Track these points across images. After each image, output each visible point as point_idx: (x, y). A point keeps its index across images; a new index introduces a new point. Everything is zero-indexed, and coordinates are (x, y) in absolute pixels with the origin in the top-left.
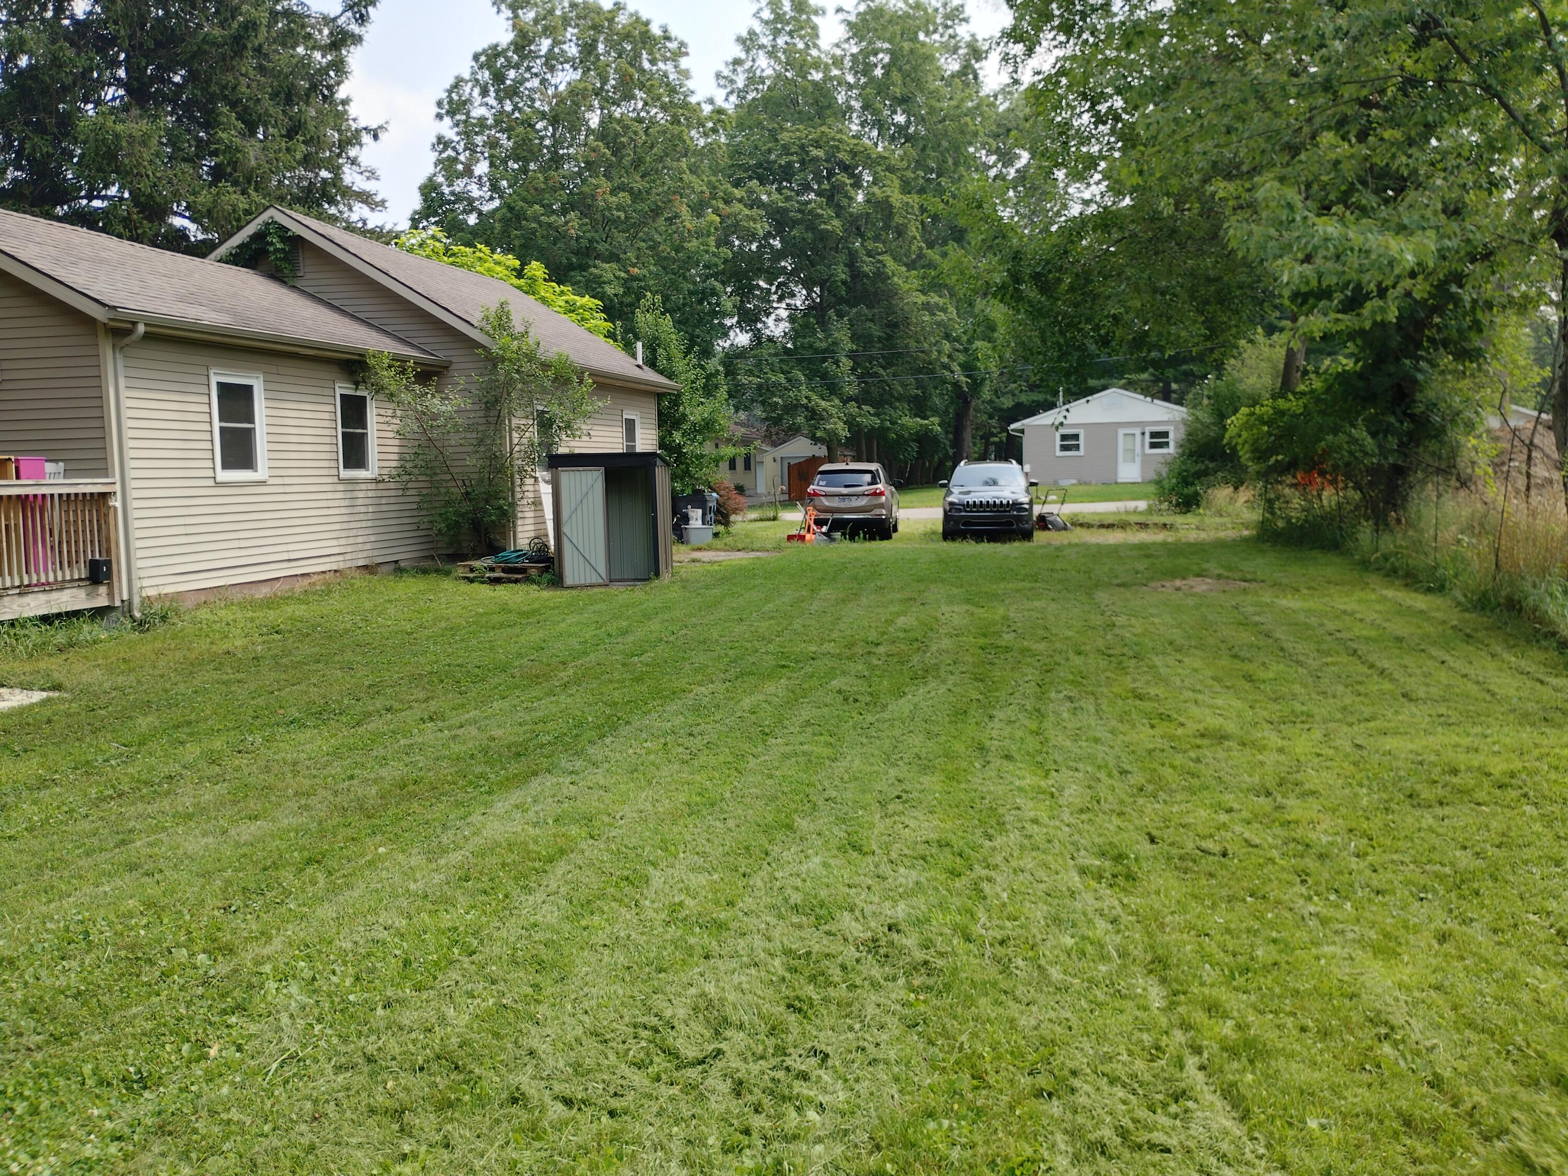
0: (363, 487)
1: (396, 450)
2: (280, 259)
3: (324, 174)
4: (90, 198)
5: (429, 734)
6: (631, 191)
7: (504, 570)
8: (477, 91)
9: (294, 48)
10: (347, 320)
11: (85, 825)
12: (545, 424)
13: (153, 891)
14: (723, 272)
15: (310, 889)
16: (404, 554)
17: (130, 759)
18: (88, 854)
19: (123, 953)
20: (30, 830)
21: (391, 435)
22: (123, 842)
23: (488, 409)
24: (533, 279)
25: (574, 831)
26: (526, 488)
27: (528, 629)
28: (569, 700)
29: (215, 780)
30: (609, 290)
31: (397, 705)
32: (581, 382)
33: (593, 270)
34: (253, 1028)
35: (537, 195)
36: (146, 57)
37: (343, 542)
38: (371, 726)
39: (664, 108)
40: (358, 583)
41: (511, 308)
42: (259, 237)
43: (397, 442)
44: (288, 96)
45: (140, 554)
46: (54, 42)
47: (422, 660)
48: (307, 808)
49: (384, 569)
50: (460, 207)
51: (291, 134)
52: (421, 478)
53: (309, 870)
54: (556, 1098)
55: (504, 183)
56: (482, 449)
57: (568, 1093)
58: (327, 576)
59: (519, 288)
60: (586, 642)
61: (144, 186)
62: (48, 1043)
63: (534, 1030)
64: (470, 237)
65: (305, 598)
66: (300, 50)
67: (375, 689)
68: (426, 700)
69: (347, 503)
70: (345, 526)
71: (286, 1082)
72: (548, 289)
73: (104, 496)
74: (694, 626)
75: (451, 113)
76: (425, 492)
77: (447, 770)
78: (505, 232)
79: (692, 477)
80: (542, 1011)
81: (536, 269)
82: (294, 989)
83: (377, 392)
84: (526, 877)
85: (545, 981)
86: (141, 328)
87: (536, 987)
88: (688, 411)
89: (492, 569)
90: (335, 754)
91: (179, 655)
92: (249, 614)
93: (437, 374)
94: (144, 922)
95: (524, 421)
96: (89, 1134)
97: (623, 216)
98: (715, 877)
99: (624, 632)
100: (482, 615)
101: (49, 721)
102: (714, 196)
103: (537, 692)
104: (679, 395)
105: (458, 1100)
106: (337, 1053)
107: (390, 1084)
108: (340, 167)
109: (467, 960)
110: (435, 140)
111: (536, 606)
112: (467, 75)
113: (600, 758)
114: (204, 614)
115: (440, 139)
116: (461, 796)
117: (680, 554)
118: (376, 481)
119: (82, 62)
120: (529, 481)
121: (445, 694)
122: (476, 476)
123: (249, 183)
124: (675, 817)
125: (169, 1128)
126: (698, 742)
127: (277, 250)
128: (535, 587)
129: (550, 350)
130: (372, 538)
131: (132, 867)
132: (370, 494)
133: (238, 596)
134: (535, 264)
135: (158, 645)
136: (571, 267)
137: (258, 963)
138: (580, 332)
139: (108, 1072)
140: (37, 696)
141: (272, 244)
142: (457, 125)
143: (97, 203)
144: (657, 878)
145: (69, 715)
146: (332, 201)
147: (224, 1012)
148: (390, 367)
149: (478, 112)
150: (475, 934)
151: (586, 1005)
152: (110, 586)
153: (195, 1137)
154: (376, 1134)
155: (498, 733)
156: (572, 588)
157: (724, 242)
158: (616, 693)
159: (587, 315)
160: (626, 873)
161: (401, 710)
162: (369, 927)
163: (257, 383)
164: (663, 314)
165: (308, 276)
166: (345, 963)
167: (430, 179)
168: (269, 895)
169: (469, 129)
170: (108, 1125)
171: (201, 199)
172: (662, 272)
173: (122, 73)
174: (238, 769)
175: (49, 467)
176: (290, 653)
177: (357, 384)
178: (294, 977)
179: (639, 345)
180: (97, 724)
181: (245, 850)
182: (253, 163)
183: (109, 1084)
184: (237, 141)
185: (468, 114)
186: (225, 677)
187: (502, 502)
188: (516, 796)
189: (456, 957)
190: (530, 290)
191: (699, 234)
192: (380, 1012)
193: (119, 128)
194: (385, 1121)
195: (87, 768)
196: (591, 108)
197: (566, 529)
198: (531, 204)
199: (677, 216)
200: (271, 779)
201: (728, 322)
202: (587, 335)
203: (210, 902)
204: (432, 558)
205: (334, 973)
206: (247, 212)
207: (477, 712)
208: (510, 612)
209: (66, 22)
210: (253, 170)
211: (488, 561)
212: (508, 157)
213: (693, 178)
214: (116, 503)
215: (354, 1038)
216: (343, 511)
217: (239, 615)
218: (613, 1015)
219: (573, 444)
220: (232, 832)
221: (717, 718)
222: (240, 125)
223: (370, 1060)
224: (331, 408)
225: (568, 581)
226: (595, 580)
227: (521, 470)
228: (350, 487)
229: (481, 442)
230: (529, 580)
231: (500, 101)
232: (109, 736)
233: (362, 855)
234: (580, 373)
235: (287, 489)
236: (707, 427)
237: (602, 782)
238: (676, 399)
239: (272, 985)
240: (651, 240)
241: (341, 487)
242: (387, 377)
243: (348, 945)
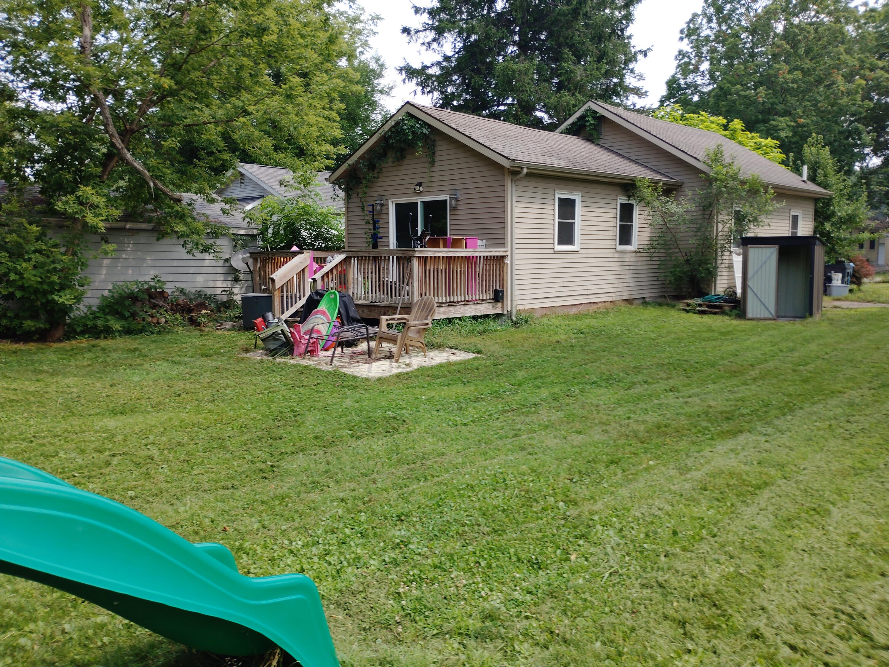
0: (629, 255)
1: (648, 234)
2: (592, 129)
3: (615, 80)
4: (498, 105)
5: (671, 399)
6: (802, 70)
7: (708, 306)
8: (705, 20)
9: (604, 11)
10: (625, 162)
11: (498, 424)
12: (740, 218)
13: (535, 464)
14: (865, 118)
15: (613, 478)
16: (648, 294)
17: (515, 392)
18: (501, 438)
19: (523, 494)
20: (473, 421)
21: (646, 226)
22: (516, 435)
23: (704, 210)
24: (734, 130)
25: (772, 472)
26: (724, 258)
27: (726, 343)
28: (758, 389)
29: (558, 409)
30: (783, 134)
31: (650, 380)
32: (766, 192)
33: (773, 122)
34: (593, 550)
35: (739, 79)
36: (529, 27)
37: (616, 285)
38: (637, 391)
39: (829, 14)
40: (623, 309)
41: (723, 148)
42: (582, 118)
43: (649, 230)
44: (599, 38)
45: (517, 287)
46: (487, 26)
47: (663, 356)
48: (606, 431)
49: (637, 302)
50: (689, 91)
51: (599, 60)
52: (662, 251)
53: (613, 467)
54: (785, 643)
55: (718, 74)
56: (699, 234)
57: (792, 642)
58: (606, 304)
59: (725, 136)
60: (765, 354)
61: (524, 97)
62: (492, 532)
63: (762, 594)
64: (696, 108)
65: (595, 315)
66: (607, 11)
67: (637, 370)
68: (667, 379)
69: (619, 264)
70: (618, 277)
71: (614, 585)
72: (744, 136)
73: (503, 257)
74: (843, 350)
75: (688, 36)
76: (663, 259)
77: (684, 421)
78: (717, 104)
79: (836, 252)
80: (767, 584)
81: (737, 124)
82: (611, 532)
83: (640, 201)
84: (744, 495)
85: (767, 565)
86: (525, 170)
87: (760, 567)
88: (836, 209)
89: (700, 305)
90: (619, 403)
91: (534, 341)
92: (567, 322)
93: (675, 190)
94: (531, 479)
95: (726, 217)
96: (515, 586)
97: (795, 86)
98: (881, 521)
99: (792, 350)
100: (696, 332)
101: (477, 369)
102: (862, 68)
103: (735, 381)
104: (831, 199)
105: (719, 626)
106: (641, 577)
107: (675, 604)
108: (624, 75)
109: (711, 539)
110: (677, 53)
111: (730, 329)
112: (700, 12)
113: (784, 428)
114: (545, 320)
115: (681, 53)
116: (694, 438)
117: (827, 302)
118: (636, 252)
119: (500, 35)
120: (727, 253)
121: (678, 377)
122: (694, 250)
123: (576, 89)
124: (844, 475)
125: (555, 594)
126: (853, 427)
127: (591, 124)
128: (727, 317)
129: (746, 174)
130: (632, 284)
131: (522, 449)
132: (632, 259)
133: (561, 312)
134: (736, 121)
135: (524, 335)
136: (757, 122)
137: (591, 514)
138: (763, 160)
139: (523, 556)
140: (471, 356)
141: (588, 121)
142: (692, 43)
143: (502, 108)
144: (836, 513)
145: (486, 367)
146: (618, 95)
147: (576, 537)
148: (649, 186)
149: (705, 32)
150: (715, 524)
151: (796, 586)
152: (503, 303)
153: (568, 603)
154: (671, 633)
155: (712, 403)
156: (751, 319)
157: (867, 97)
158: (791, 388)
159: (768, 150)
160: (814, 506)
161: (653, 383)
162: (650, 506)
163: (577, 197)
164: (823, 146)
165: (606, 138)
166: (639, 524)
167: (673, 77)
168: (593, 477)
169: (697, 46)
170: (524, 584)
171: (552, 101)
172: (820, 120)
173: (517, 38)
174: (568, 405)
175: (479, 242)
176: (589, 345)
177: (629, 197)
178: (611, 526)
179: (805, 169)
180: (499, 373)
181: (578, 450)
182: (579, 78)
183: (523, 562)
184: (572, 67)
185: (699, 35)
186: (557, 355)
187: (709, 266)
188: (730, 443)
189: (705, 536)
190: (733, 137)
191: (849, 93)
192: (662, 558)
193: (515, 67)
194: (675, 626)
195: (496, 395)
196: (778, 20)
197: (750, 283)
198: (734, 84)
199: (833, 83)
200: (585, 412)
201: (867, 150)
202: (768, 163)
203: (563, 475)
204: (665, 297)
205: (633, 528)
206: (574, 106)
207: (699, 390)
208: (713, 331)
209: (493, 15)
210: (578, 82)
211: (698, 301)
212: (721, 58)
213: (848, 57)
214: (508, 261)
215: (649, 569)
216: (617, 268)
217: (562, 322)
218: (818, 599)
219: (757, 231)
220: (569, 438)
221: (868, 412)
222: (574, 58)
223: (661, 586)
224: (614, 211)
225: (749, 315)
226: (767, 315)
227: (723, 246)
228: (622, 255)
229: (698, 230)
230: (723, 313)
231: (719, 24)
232: (504, 379)
233: (641, 464)
234: (766, 187)
235: (589, 255)
236: (850, 220)
237: (787, 444)
238: (828, 202)
239: (599, 527)
240: (815, 100)
241: (617, 255)
242: (646, 192)
243: (638, 514)
